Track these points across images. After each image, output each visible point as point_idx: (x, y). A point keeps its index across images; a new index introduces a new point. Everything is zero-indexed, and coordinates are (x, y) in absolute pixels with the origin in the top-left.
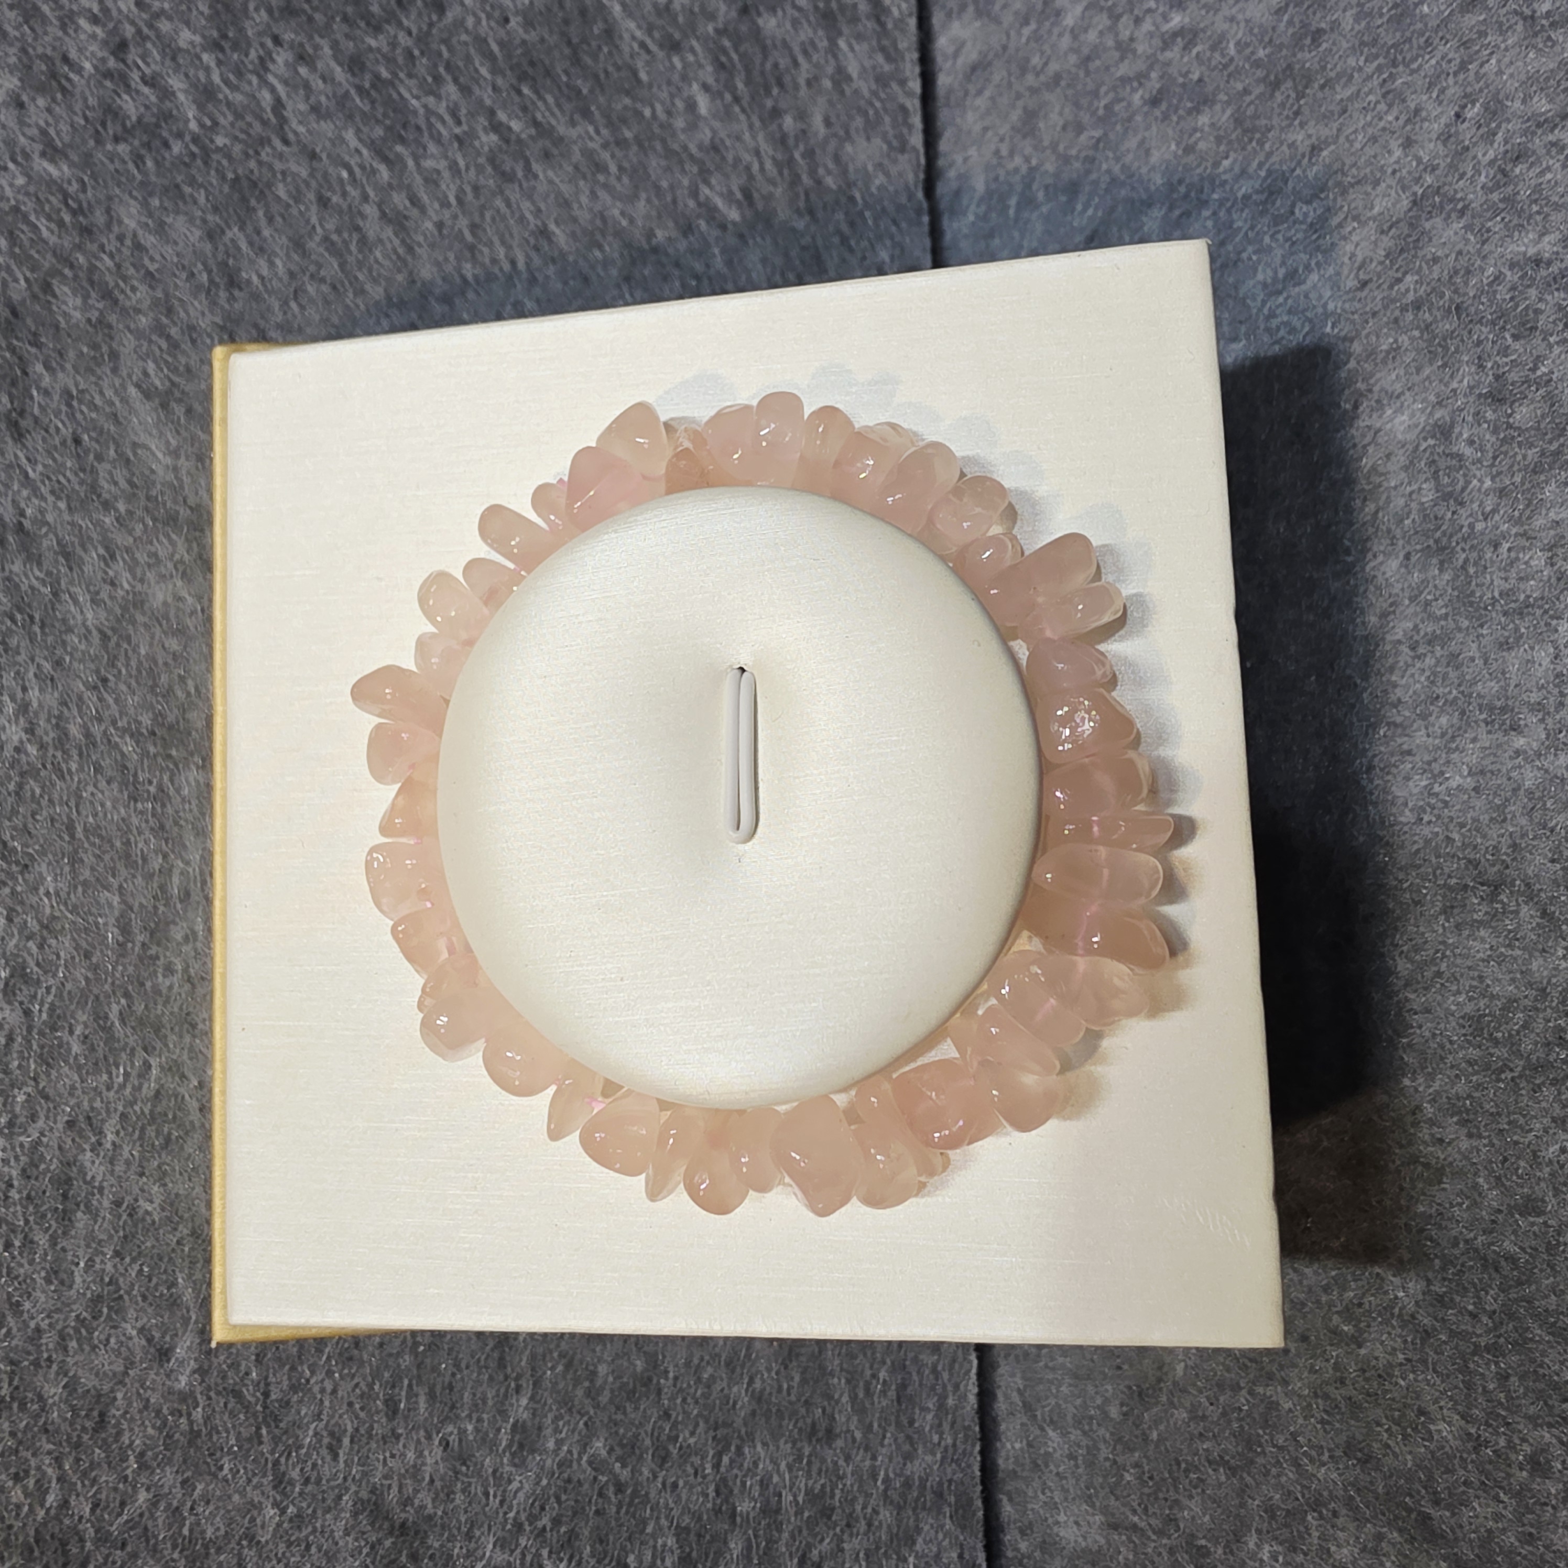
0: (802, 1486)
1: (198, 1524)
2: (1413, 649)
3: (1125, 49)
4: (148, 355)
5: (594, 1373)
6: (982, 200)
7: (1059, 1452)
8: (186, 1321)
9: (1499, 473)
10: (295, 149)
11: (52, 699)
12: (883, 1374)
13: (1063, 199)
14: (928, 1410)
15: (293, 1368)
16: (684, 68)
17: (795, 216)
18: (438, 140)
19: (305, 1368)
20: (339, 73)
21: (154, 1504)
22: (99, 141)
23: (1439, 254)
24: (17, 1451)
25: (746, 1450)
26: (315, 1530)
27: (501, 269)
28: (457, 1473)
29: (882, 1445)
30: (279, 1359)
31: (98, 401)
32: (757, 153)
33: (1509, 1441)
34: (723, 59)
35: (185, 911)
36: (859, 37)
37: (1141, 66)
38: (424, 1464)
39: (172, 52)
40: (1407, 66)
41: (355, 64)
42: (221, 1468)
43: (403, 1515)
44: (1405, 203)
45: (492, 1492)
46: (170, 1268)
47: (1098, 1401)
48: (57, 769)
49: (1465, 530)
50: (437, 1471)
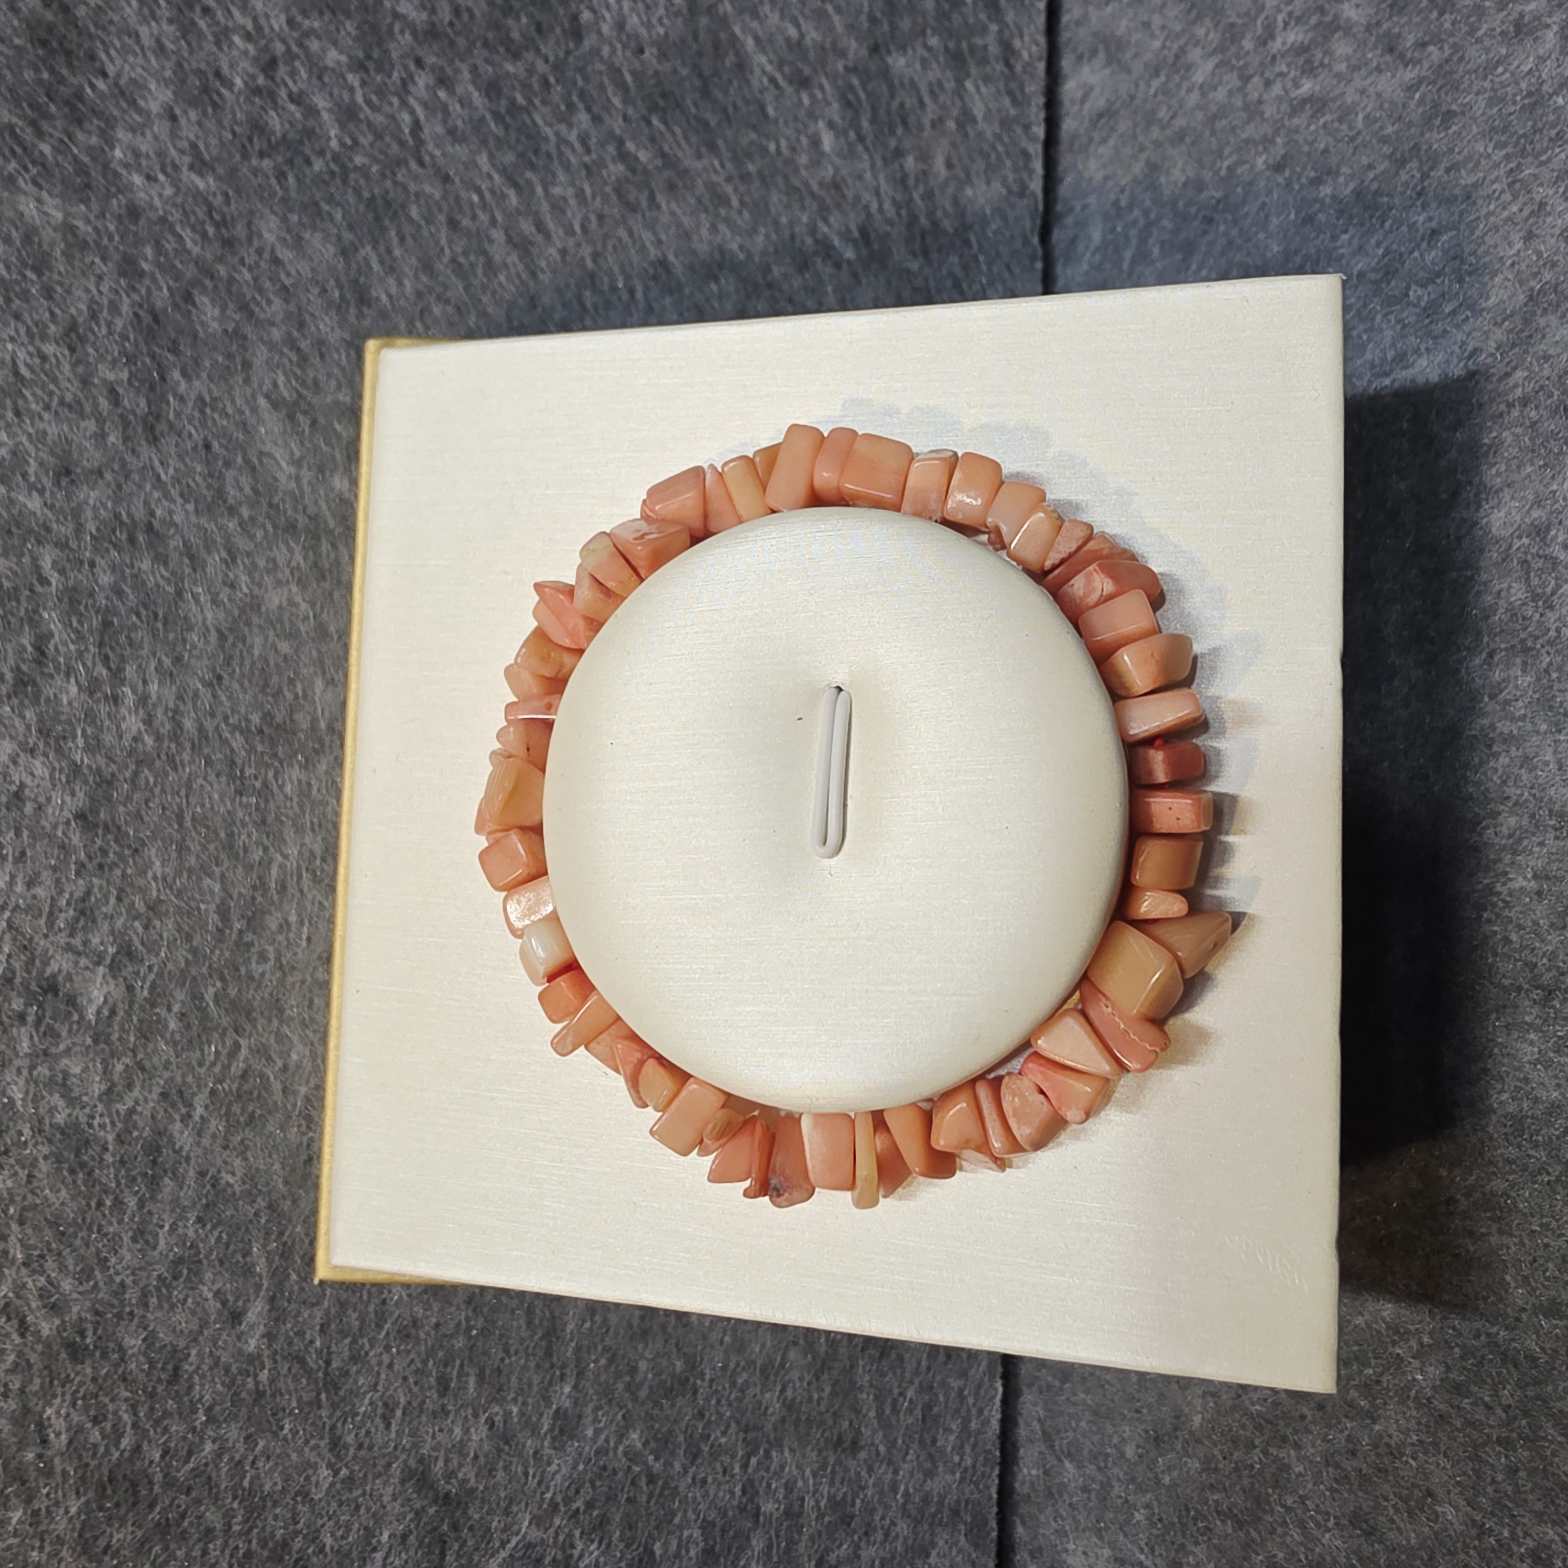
0: (825, 1492)
1: (258, 1477)
3: (1253, 110)
4: (278, 366)
5: (634, 1370)
6: (1098, 248)
7: (1073, 1484)
8: (258, 1287)
10: (431, 171)
11: (169, 695)
12: (910, 1393)
13: (1179, 256)
14: (951, 1431)
15: (354, 1341)
16: (812, 104)
17: (909, 257)
18: (567, 167)
19: (365, 1340)
20: (477, 98)
21: (219, 1455)
22: (245, 156)
23: (1551, 351)
24: (97, 1396)
25: (774, 1454)
26: (364, 1494)
27: (620, 298)
28: (500, 1451)
29: (904, 1461)
30: (341, 1332)
31: (230, 410)
32: (877, 193)
33: (1512, 1533)
34: (851, 97)
35: (281, 900)
36: (987, 79)
37: (1267, 129)
38: (470, 1440)
39: (319, 71)
40: (1537, 157)
41: (492, 89)
42: (282, 1428)
43: (448, 1487)
44: (1522, 298)
45: (531, 1472)
46: (247, 1237)
47: (1115, 1440)
48: (171, 759)
49: (1552, 633)
50: (481, 1447)
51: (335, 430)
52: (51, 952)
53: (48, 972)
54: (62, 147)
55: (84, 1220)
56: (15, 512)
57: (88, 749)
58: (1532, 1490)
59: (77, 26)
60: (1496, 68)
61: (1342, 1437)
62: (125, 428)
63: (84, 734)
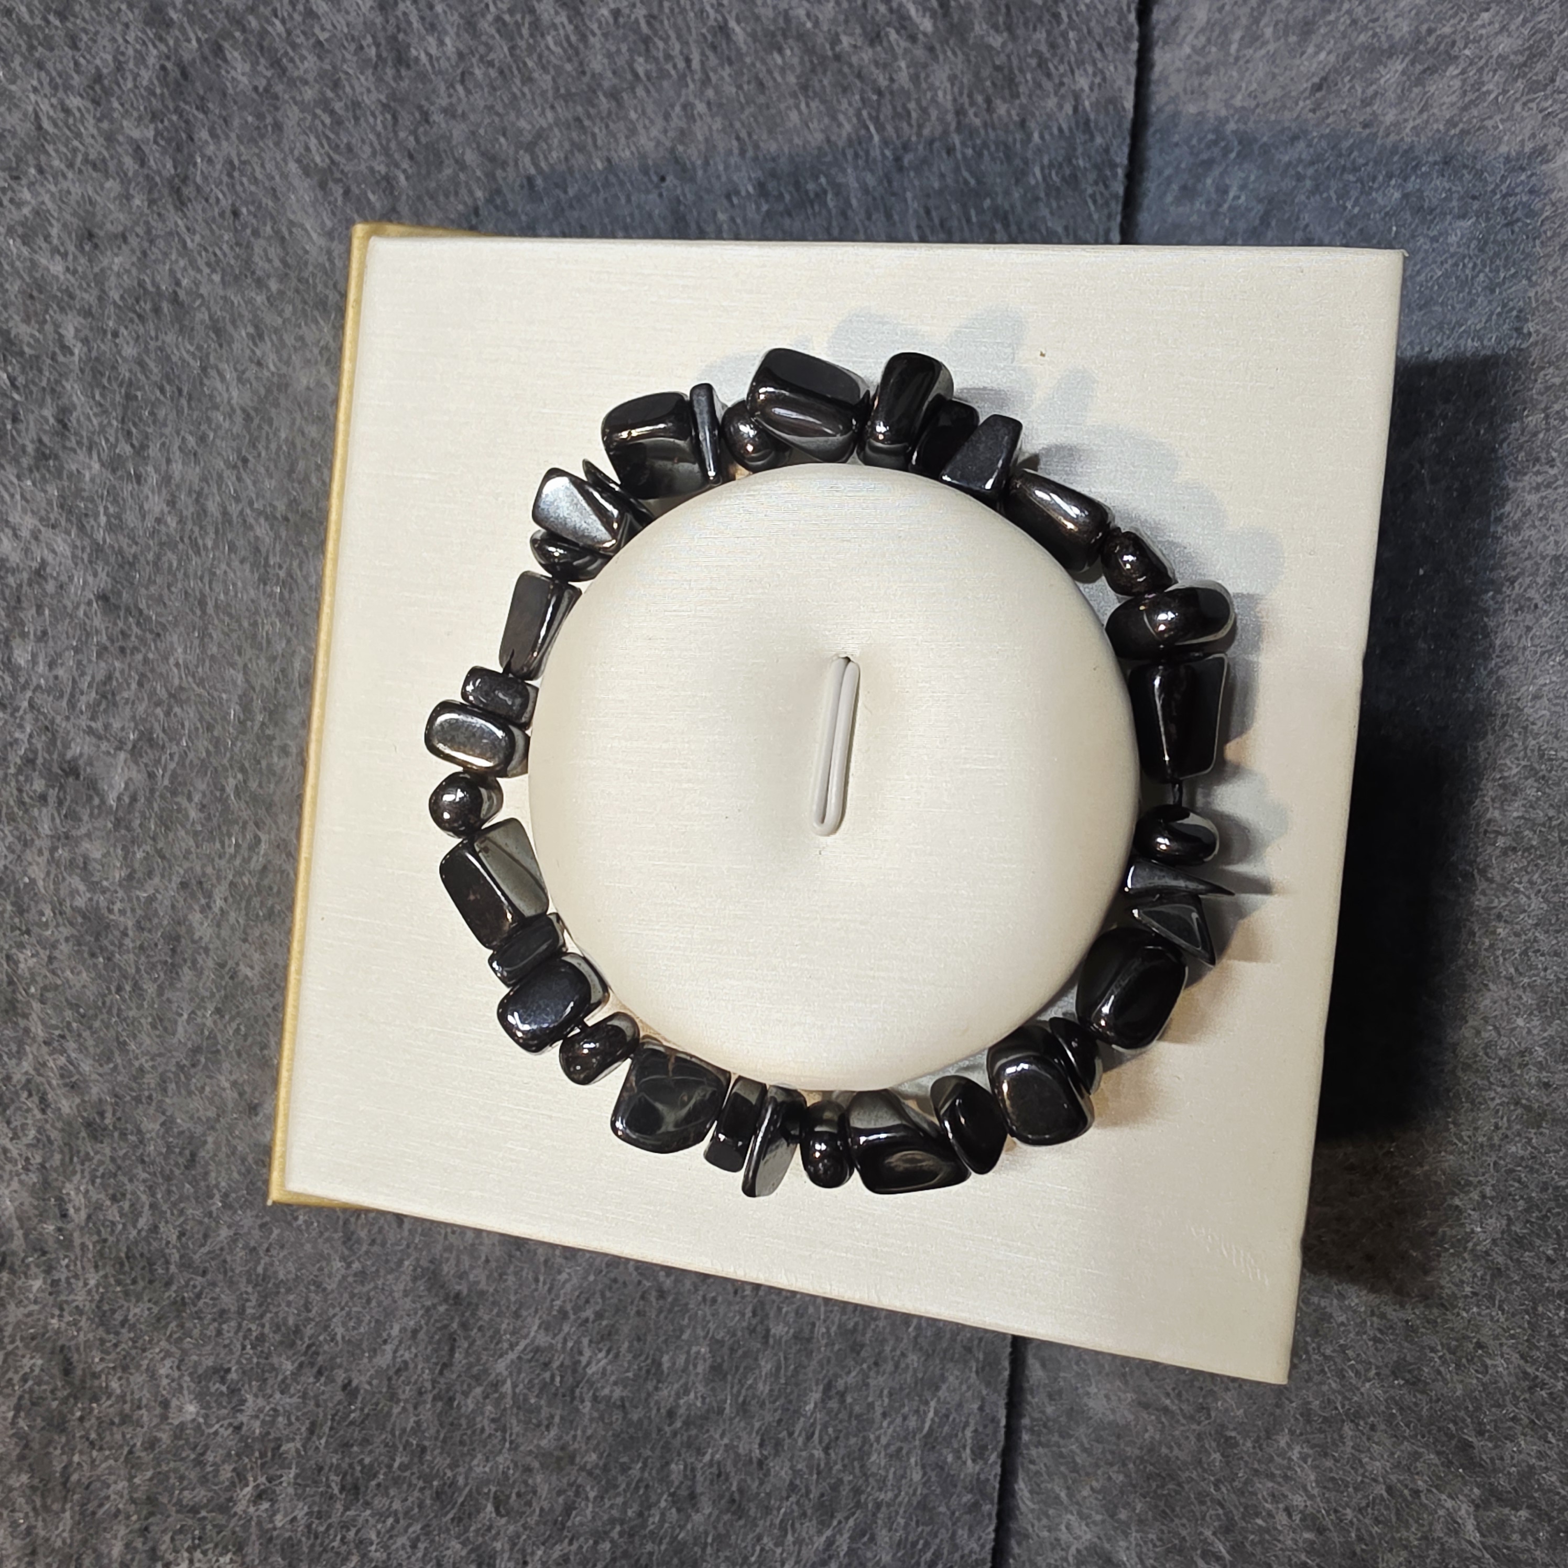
1: (272, 1264)
4: (310, 130)
6: (1203, 29)
11: (194, 474)
17: (992, 32)
21: (234, 1240)
24: (115, 1175)
26: (376, 1288)
27: (675, 67)
28: (511, 1256)
31: (259, 174)
38: (481, 1244)
42: (296, 1219)
43: (458, 1288)
45: (541, 1279)
46: (265, 1030)
48: (194, 544)
51: (368, 200)
52: (72, 734)
53: (69, 755)
55: (104, 1003)
56: (37, 275)
57: (110, 528)
62: (150, 192)
63: (106, 513)
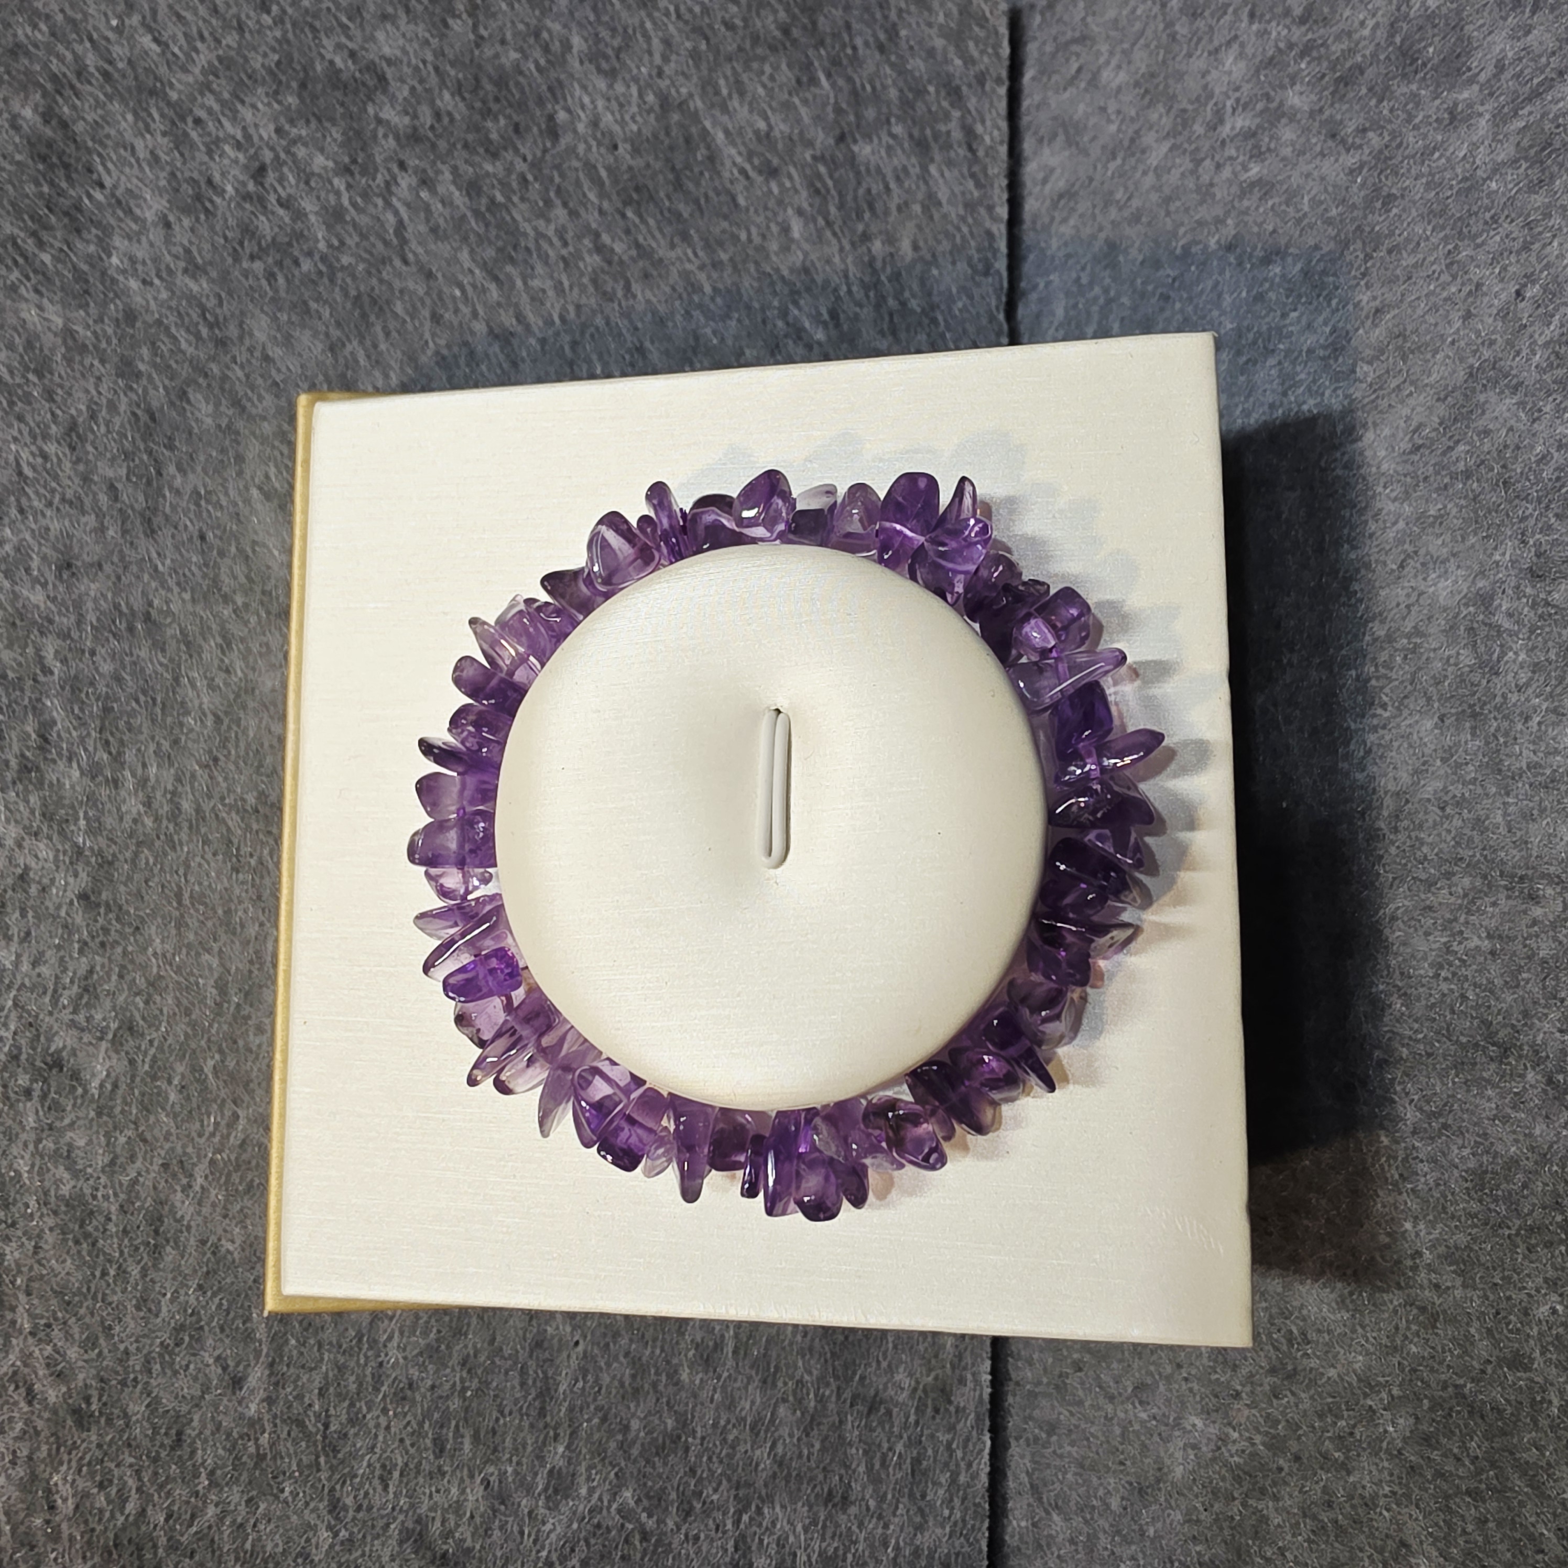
0: (817, 1548)
1: (259, 1539)
2: (1443, 809)
3: (1206, 193)
5: (626, 1428)
6: (1061, 325)
7: (1061, 1536)
8: (258, 1353)
9: (1534, 648)
10: (414, 269)
11: (168, 776)
12: (899, 1447)
14: (940, 1484)
15: (352, 1405)
16: (781, 192)
18: (545, 259)
19: (363, 1403)
20: (459, 198)
21: (221, 1519)
22: (237, 259)
23: (1491, 426)
24: (102, 1461)
25: (766, 1511)
26: (363, 1555)
28: (495, 1511)
29: (894, 1515)
30: (339, 1395)
31: (223, 501)
32: (846, 276)
34: (819, 185)
36: (950, 163)
37: (1219, 211)
38: (466, 1500)
39: (305, 176)
40: (1473, 237)
41: (473, 188)
42: (282, 1491)
43: (445, 1547)
44: (1461, 375)
45: (526, 1531)
47: (1101, 1492)
48: (170, 840)
49: (1498, 699)
50: (477, 1508)
52: (56, 1028)
53: (53, 1048)
54: (62, 256)
55: (89, 1289)
56: (19, 605)
57: (90, 831)
58: (1502, 1541)
59: (75, 141)
60: (1432, 154)
61: (1318, 1488)
62: (124, 523)
63: (86, 817)
